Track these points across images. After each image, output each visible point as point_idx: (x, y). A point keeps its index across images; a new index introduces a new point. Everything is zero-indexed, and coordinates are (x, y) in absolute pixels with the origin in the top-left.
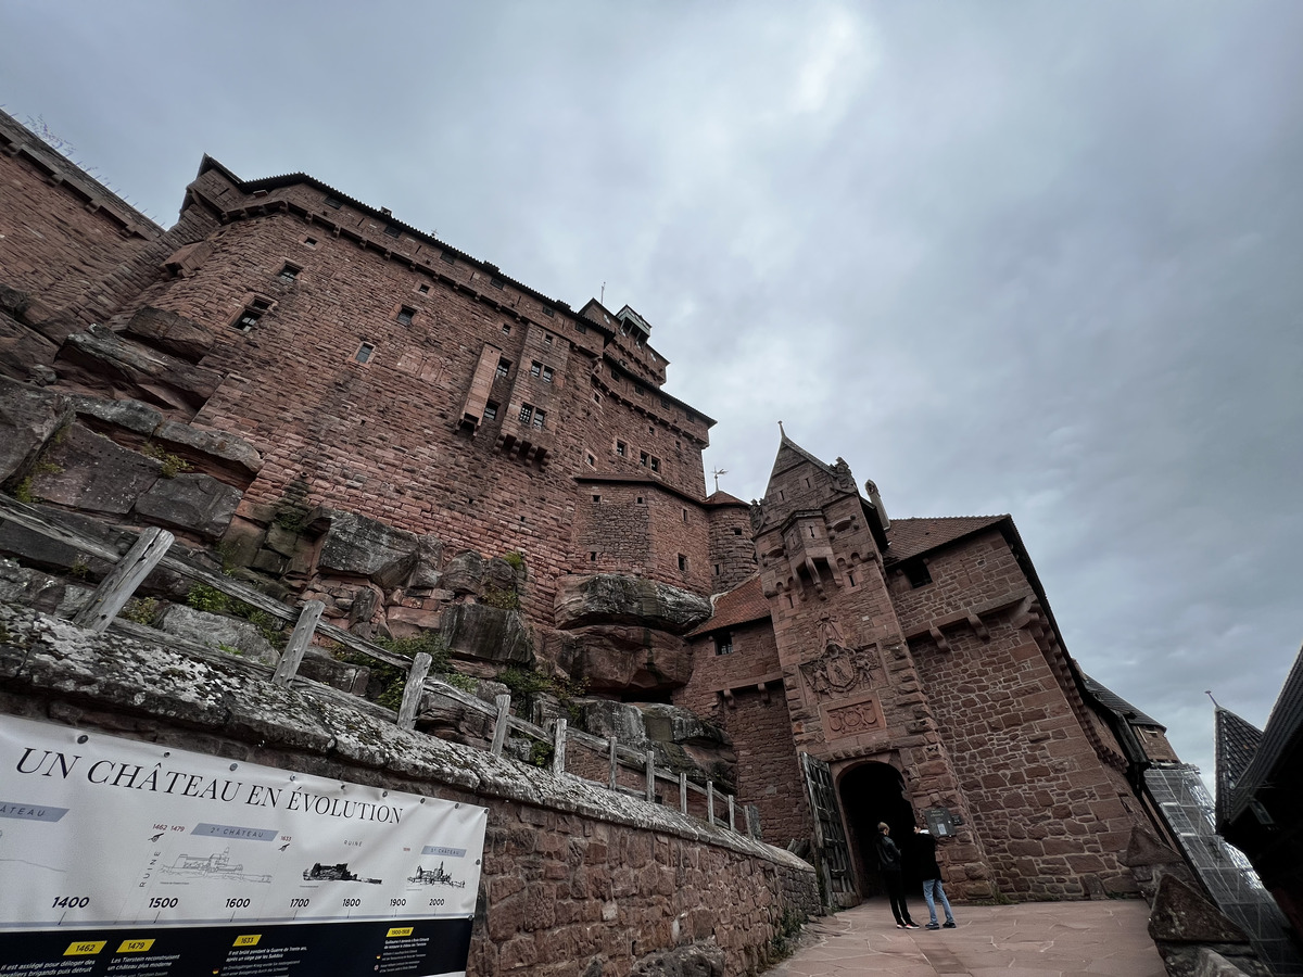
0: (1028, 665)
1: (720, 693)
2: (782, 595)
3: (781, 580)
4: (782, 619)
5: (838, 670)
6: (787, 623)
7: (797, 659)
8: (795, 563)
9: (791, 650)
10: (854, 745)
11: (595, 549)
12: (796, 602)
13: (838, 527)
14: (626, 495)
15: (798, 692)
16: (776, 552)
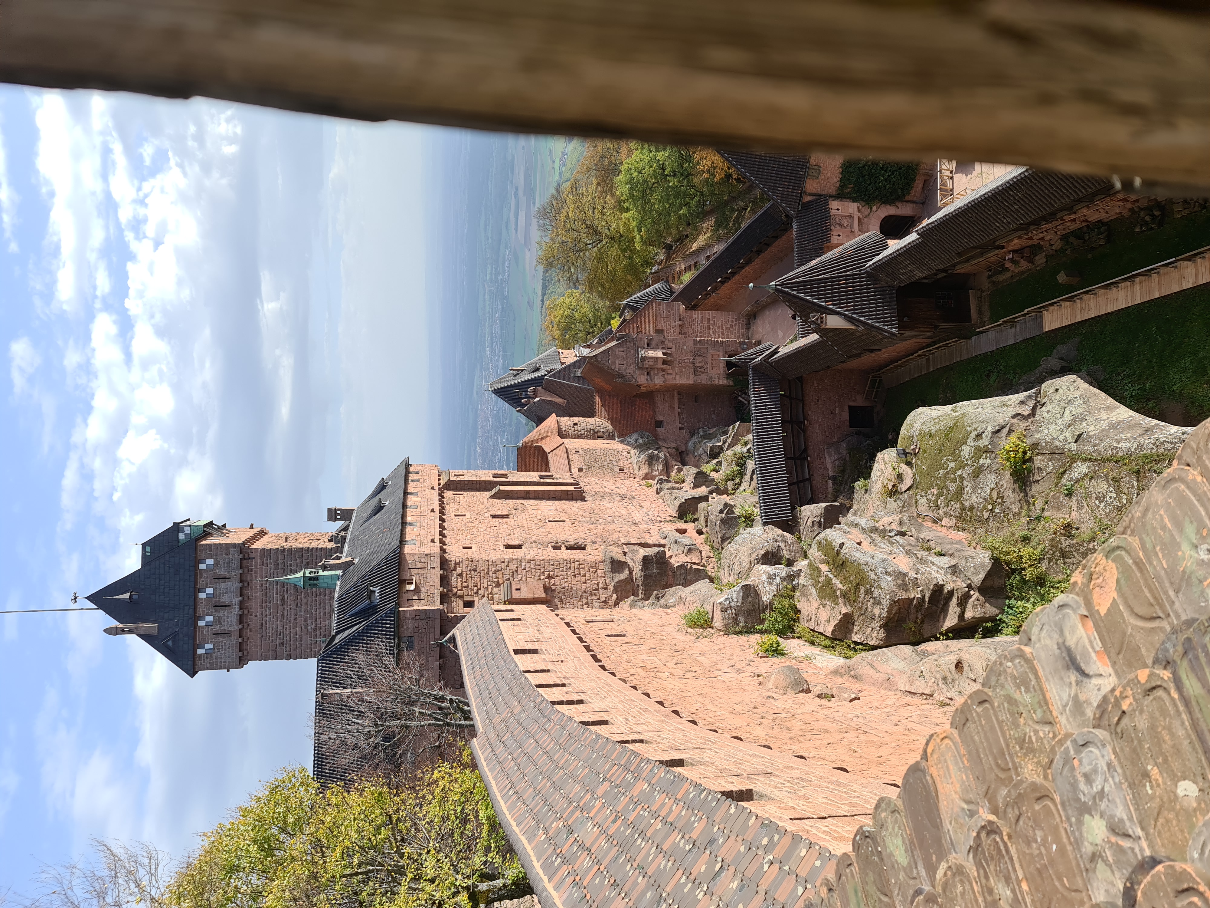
0: (695, 316)
1: (681, 428)
2: (666, 376)
3: (661, 374)
4: (675, 379)
5: (700, 362)
6: (678, 378)
7: (692, 376)
8: (660, 365)
9: (688, 378)
10: (722, 365)
11: (617, 469)
12: (670, 372)
13: (648, 345)
14: (573, 457)
15: (703, 379)
16: (648, 374)
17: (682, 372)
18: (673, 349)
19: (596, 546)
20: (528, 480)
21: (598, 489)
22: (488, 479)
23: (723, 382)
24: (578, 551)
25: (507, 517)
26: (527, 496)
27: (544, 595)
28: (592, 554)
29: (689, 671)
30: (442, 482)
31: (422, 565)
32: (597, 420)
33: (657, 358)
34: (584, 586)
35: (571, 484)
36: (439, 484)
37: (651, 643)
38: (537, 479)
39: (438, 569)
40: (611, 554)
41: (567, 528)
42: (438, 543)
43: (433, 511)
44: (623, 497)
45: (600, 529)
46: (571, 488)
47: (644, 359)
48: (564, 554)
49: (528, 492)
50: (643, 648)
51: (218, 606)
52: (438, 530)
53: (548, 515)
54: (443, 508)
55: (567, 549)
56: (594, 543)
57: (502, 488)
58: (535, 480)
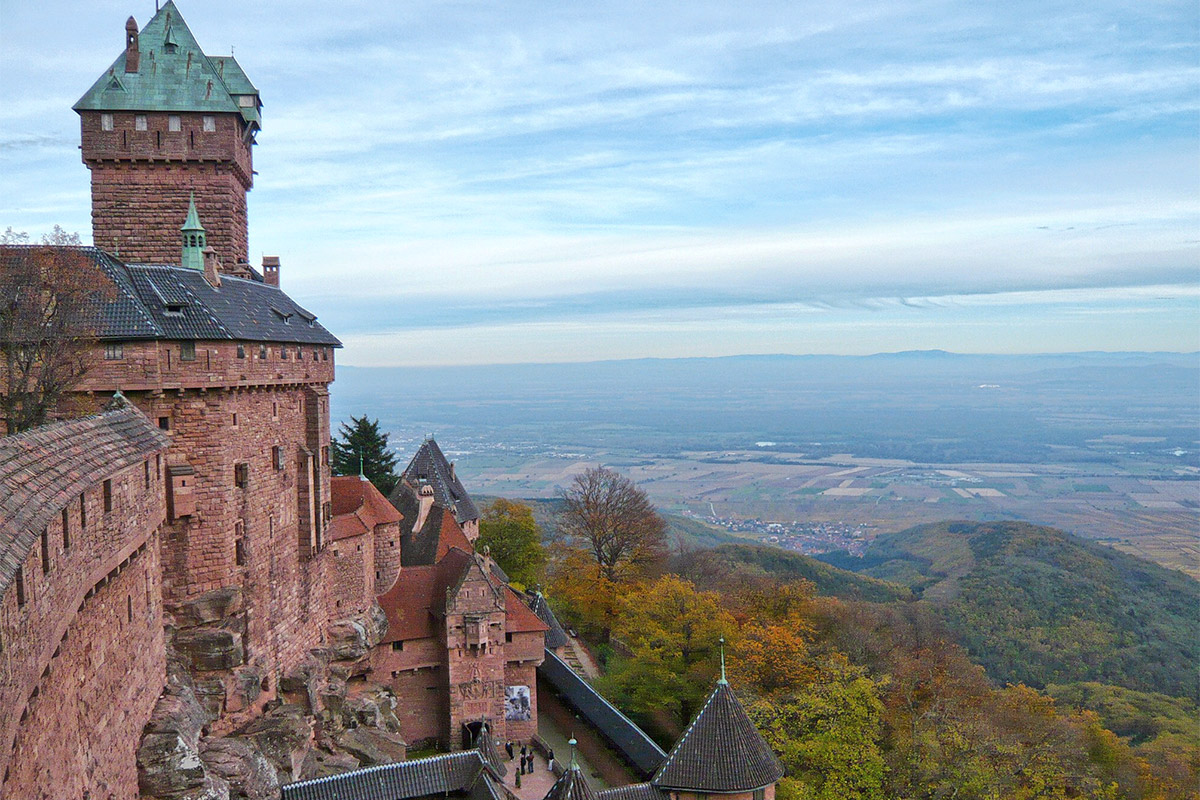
0: (530, 681)
1: (394, 673)
2: (456, 651)
3: (459, 644)
4: (454, 662)
5: (476, 690)
6: (456, 664)
7: (459, 681)
8: (470, 642)
9: (456, 677)
10: (475, 717)
11: (339, 598)
12: (463, 655)
13: (492, 625)
14: (351, 545)
15: (456, 695)
16: (458, 627)
17: (463, 668)
18: (490, 656)
19: (242, 578)
20: (322, 490)
21: (314, 576)
22: (321, 441)
23: (455, 722)
24: (235, 556)
25: (276, 466)
26: (303, 489)
27: (177, 516)
28: (232, 573)
29: (87, 706)
30: (314, 387)
31: (212, 366)
32: (399, 571)
33: (478, 637)
34: (189, 566)
35: (318, 542)
36: (311, 384)
37: (121, 655)
38: (322, 500)
39: (207, 385)
40: (234, 599)
41: (264, 541)
42: (240, 383)
43: (280, 377)
44: (304, 607)
45: (265, 582)
46: (313, 543)
47: (475, 621)
48: (231, 540)
49: (307, 490)
50: (115, 644)
51: (159, 137)
52: (256, 383)
53: (279, 517)
54: (284, 390)
55: (237, 542)
56: (247, 575)
57: (310, 459)
58: (322, 498)
